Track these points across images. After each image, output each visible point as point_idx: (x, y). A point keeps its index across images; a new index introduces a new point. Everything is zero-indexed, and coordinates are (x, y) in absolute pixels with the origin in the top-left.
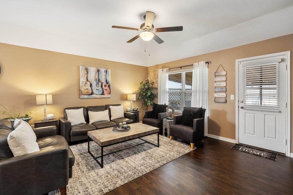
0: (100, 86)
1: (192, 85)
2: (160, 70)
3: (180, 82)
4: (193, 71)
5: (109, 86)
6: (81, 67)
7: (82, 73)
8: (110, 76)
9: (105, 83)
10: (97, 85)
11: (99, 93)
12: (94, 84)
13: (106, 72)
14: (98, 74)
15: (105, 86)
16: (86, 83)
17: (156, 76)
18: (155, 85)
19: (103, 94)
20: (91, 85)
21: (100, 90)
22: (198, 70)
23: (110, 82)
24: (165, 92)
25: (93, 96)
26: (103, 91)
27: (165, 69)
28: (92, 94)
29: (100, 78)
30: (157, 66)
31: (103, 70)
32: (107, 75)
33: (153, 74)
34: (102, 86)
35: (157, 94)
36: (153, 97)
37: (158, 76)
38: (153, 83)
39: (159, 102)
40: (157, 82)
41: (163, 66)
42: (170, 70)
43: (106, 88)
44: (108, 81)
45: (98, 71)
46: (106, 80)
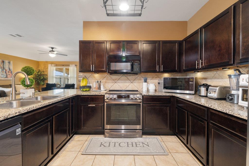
0: (4, 72)
2: (49, 65)
3: (62, 72)
4: (70, 68)
5: (11, 72)
8: (12, 66)
9: (8, 70)
10: (2, 71)
11: (4, 76)
13: (9, 63)
14: (3, 64)
15: (8, 72)
17: (46, 68)
18: (46, 73)
19: (7, 77)
21: (4, 75)
22: (72, 68)
23: (12, 69)
24: (53, 77)
26: (7, 75)
27: (53, 65)
29: (5, 67)
32: (10, 65)
34: (6, 72)
35: (48, 78)
36: (45, 79)
37: (48, 68)
38: (43, 72)
39: (49, 83)
40: (47, 71)
41: (52, 63)
42: (56, 65)
43: (10, 73)
44: (10, 69)
45: (3, 62)
46: (9, 68)
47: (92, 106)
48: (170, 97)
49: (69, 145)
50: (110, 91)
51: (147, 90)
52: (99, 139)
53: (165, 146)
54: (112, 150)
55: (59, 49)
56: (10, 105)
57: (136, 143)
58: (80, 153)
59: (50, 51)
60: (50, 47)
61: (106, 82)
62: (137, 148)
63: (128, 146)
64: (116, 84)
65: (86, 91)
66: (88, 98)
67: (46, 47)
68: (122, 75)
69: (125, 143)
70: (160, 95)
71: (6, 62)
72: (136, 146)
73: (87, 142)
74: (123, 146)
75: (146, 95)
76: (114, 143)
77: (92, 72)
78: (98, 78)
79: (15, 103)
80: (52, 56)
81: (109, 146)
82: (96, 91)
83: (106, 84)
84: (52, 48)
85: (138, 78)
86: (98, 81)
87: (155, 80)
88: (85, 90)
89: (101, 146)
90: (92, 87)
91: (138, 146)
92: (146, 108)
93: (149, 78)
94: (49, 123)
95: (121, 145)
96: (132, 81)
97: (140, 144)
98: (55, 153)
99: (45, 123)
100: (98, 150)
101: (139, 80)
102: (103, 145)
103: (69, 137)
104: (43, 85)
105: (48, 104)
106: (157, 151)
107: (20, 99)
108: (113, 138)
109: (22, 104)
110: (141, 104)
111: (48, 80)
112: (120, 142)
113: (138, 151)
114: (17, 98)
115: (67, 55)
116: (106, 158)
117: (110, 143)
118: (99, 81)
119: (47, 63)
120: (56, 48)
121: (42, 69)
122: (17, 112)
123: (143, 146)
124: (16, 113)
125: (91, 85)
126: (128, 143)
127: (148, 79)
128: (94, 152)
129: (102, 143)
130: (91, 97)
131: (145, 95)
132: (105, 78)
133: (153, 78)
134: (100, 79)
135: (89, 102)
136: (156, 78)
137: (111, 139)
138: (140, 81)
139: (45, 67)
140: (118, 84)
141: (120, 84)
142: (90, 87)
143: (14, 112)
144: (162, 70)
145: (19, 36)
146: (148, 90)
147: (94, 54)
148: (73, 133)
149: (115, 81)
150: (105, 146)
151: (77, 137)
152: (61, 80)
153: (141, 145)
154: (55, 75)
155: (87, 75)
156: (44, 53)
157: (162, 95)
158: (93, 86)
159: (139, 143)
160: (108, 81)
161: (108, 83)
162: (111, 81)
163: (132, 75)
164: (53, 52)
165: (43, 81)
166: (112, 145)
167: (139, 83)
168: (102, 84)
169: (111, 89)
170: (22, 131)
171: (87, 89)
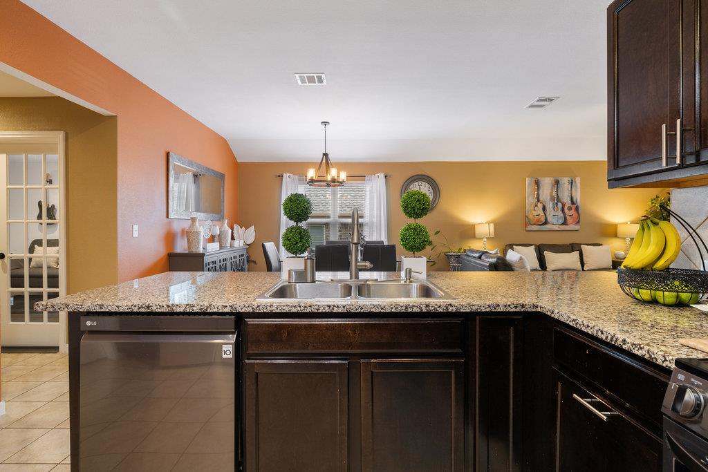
0: (559, 210)
5: (577, 209)
6: (527, 179)
7: (530, 189)
8: (579, 190)
9: (568, 204)
10: (554, 208)
11: (558, 221)
13: (572, 183)
14: (556, 188)
16: (536, 206)
19: (565, 223)
20: (544, 209)
21: (559, 216)
23: (579, 201)
25: (548, 227)
26: (565, 218)
28: (546, 223)
32: (573, 189)
34: (563, 210)
43: (572, 212)
44: (575, 201)
45: (557, 182)
46: (572, 198)
71: (565, 181)
145: (545, 100)
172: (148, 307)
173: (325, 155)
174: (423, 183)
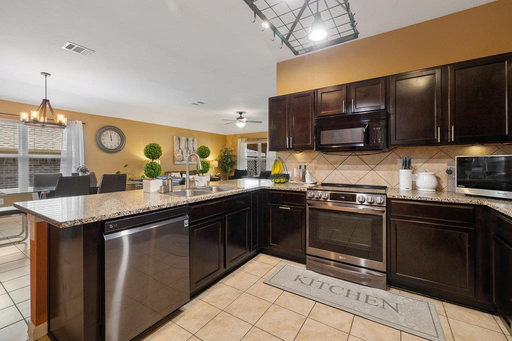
0: (188, 153)
1: (266, 153)
2: (239, 140)
3: (257, 150)
6: (175, 137)
7: (176, 142)
9: (192, 151)
10: (186, 153)
12: (185, 151)
13: (193, 141)
14: (187, 143)
16: (179, 151)
17: (235, 145)
18: (234, 153)
20: (182, 153)
23: (196, 149)
24: (243, 159)
25: (184, 162)
26: (191, 158)
27: (244, 139)
28: (183, 160)
29: (189, 147)
30: (236, 135)
31: (191, 139)
32: (194, 144)
33: (232, 143)
35: (237, 161)
36: (233, 163)
37: (237, 145)
38: (231, 151)
39: (238, 169)
40: (236, 150)
41: (242, 136)
42: (248, 140)
45: (187, 140)
46: (193, 148)
47: (284, 209)
48: (472, 208)
49: (250, 266)
50: (323, 185)
51: (410, 187)
52: (297, 269)
53: (445, 325)
54: (314, 291)
55: (250, 113)
56: (184, 193)
57: (367, 296)
58: (262, 280)
59: (238, 119)
60: (237, 112)
61: (316, 168)
62: (366, 305)
63: (347, 296)
64: (336, 171)
65: (280, 183)
66: (280, 194)
67: (233, 113)
68: (350, 154)
69: (343, 289)
70: (437, 200)
72: (366, 302)
73: (275, 269)
74: (337, 293)
75: (397, 197)
76: (321, 284)
77: (289, 149)
78: (303, 160)
79: (188, 192)
80: (241, 125)
81: (310, 285)
82: (297, 184)
83: (317, 171)
84: (241, 113)
85: (390, 158)
86: (300, 166)
87: (438, 162)
88: (278, 181)
89: (295, 280)
90: (290, 176)
91: (369, 301)
92: (397, 226)
93: (419, 158)
94: (220, 222)
95: (334, 289)
96: (372, 166)
97: (377, 300)
98: (229, 267)
99: (215, 222)
100: (290, 284)
101: (390, 164)
102: (299, 279)
103: (249, 254)
104: (231, 172)
105: (219, 197)
106: (414, 326)
107: (194, 188)
108: (321, 275)
109: (195, 194)
110: (384, 215)
111: (237, 164)
112: (334, 285)
113: (367, 312)
114: (191, 187)
115: (261, 122)
116: (298, 300)
117: (313, 280)
118: (303, 165)
119: (236, 136)
120: (245, 113)
121: (230, 146)
122: (186, 200)
123: (383, 308)
124: (184, 202)
125: (290, 173)
126: (349, 291)
127: (412, 160)
128: (283, 284)
129: (299, 276)
130: (284, 193)
131: (393, 196)
132: (315, 161)
133: (430, 158)
134: (306, 162)
135: (281, 202)
136: (440, 158)
137: (317, 274)
138: (393, 166)
139: (233, 143)
140: (342, 171)
141: (346, 171)
142: (287, 177)
143: (182, 200)
144: (451, 139)
145: (201, 103)
146: (414, 188)
147: (292, 118)
148: (256, 248)
149: (334, 166)
150: (302, 282)
151: (262, 258)
152: (256, 165)
153: (380, 303)
154: (246, 155)
155: (283, 154)
156: (230, 122)
157: (443, 201)
158: (293, 175)
159: (375, 299)
160: (321, 166)
161: (321, 169)
162: (326, 166)
163: (372, 153)
164: (242, 120)
165: (231, 167)
166: (316, 284)
167: (391, 170)
168: (307, 171)
169: (326, 182)
170: (190, 224)
171: (282, 180)
172: (148, 209)
173: (46, 101)
174: (114, 132)
